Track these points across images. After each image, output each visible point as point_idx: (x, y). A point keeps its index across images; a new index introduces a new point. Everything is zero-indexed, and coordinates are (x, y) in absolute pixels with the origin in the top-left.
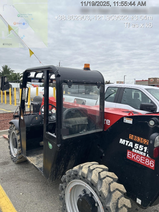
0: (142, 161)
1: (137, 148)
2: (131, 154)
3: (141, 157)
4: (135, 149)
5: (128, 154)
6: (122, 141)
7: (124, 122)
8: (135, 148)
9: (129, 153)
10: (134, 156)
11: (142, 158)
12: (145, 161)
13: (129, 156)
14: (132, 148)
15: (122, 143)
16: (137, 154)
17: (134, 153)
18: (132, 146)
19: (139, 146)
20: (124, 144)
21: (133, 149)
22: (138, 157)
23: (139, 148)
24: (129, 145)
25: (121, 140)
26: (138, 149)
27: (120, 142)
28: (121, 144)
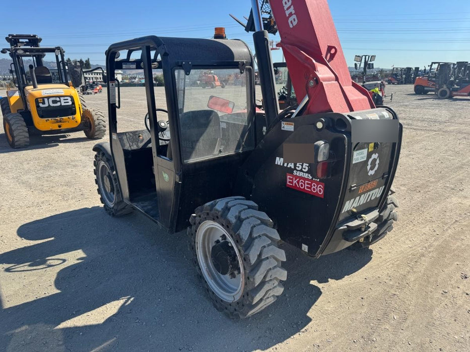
0: (307, 187)
1: (300, 169)
2: (292, 179)
3: (306, 182)
4: (297, 170)
5: (288, 180)
6: (279, 161)
7: (282, 129)
8: (297, 168)
9: (289, 178)
10: (296, 182)
11: (307, 184)
12: (311, 187)
13: (290, 182)
14: (293, 170)
15: (279, 164)
16: (301, 178)
17: (296, 177)
18: (293, 167)
19: (302, 165)
20: (282, 165)
21: (295, 171)
22: (302, 182)
23: (302, 168)
24: (289, 166)
25: (278, 158)
26: (301, 171)
27: (276, 163)
28: (277, 165)
